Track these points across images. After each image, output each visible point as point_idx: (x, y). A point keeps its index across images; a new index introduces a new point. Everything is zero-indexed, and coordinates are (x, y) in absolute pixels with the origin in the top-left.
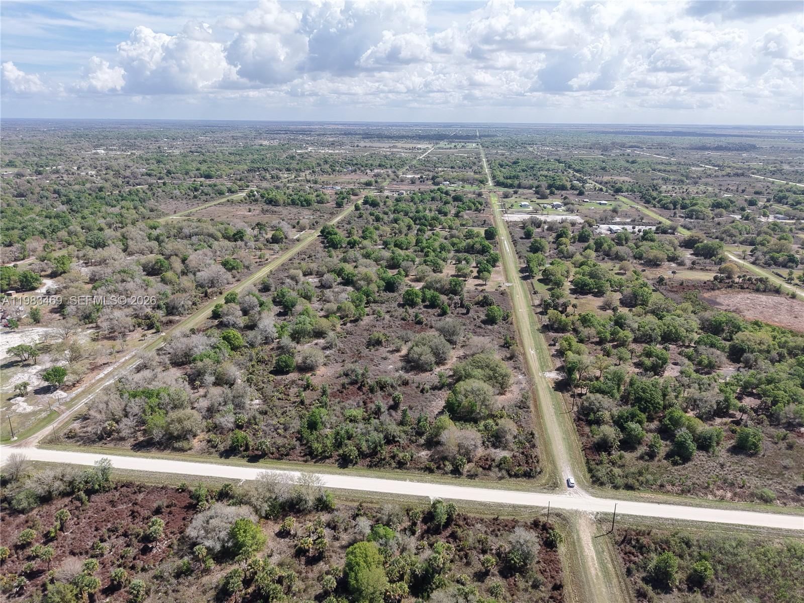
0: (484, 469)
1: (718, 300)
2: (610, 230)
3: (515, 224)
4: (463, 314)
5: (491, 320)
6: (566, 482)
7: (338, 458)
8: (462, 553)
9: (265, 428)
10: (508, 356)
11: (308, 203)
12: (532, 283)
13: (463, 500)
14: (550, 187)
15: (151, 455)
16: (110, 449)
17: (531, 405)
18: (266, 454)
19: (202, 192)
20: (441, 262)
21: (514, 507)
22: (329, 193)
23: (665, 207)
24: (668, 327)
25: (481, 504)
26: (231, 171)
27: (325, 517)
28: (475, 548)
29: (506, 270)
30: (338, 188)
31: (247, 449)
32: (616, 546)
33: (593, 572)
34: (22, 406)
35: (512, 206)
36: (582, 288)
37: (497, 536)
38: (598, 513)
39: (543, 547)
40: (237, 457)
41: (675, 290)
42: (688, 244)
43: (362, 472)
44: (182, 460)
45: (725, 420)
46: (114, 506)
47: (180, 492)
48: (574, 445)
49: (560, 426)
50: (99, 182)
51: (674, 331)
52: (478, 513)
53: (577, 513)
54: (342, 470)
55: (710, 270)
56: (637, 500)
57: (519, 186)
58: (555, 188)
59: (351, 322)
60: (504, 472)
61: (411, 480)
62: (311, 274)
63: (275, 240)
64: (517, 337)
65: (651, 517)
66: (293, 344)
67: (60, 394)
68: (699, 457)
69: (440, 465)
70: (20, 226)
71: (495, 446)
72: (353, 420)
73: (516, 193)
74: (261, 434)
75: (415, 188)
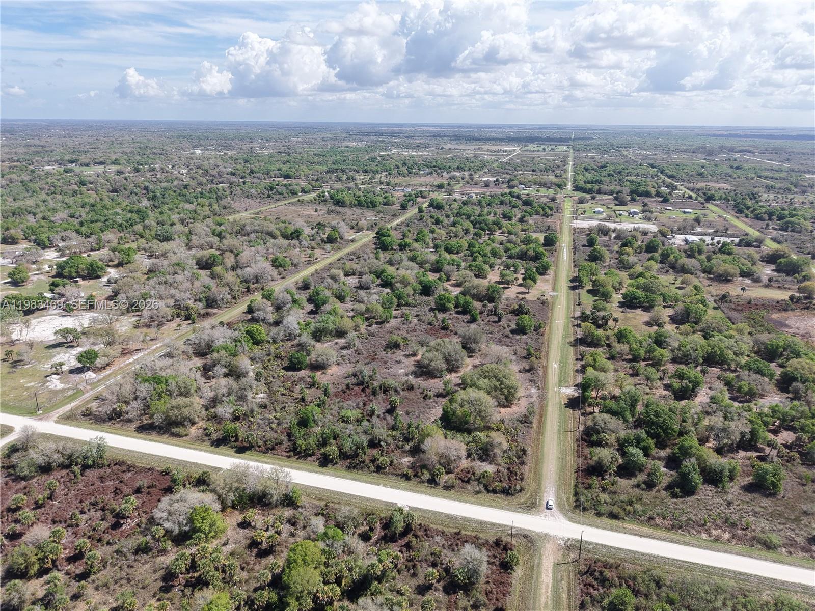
0: (463, 481)
1: (787, 322)
2: (686, 241)
3: (581, 231)
4: (494, 322)
5: (521, 330)
6: (545, 503)
7: (320, 456)
8: (411, 563)
9: (260, 421)
10: (527, 367)
11: (373, 205)
12: (579, 294)
13: (430, 511)
14: (632, 192)
15: (150, 437)
16: (116, 429)
17: (535, 421)
18: (253, 447)
19: (277, 191)
20: (486, 267)
21: (481, 523)
22: (398, 195)
23: (758, 218)
24: (713, 349)
25: (448, 516)
26: (310, 172)
27: (288, 513)
28: (426, 560)
29: (555, 279)
30: (409, 190)
31: (237, 440)
32: (578, 576)
33: (543, 599)
34: (56, 383)
35: (585, 212)
36: (631, 301)
37: (453, 550)
38: (569, 539)
39: (498, 568)
40: (226, 447)
41: (739, 308)
42: (771, 259)
43: (339, 473)
44: (176, 445)
45: (749, 454)
46: (102, 482)
47: (164, 475)
48: (568, 465)
49: (559, 444)
50: (186, 180)
51: (718, 352)
52: (442, 525)
53: (546, 537)
54: (321, 469)
55: (789, 289)
56: (617, 530)
57: (599, 192)
58: (638, 193)
59: (377, 323)
60: (481, 486)
61: (385, 486)
62: (354, 274)
63: (330, 240)
64: (543, 349)
65: (626, 550)
66: (312, 342)
67: (90, 375)
68: (706, 492)
69: (418, 473)
70: (103, 219)
71: (481, 459)
72: (345, 420)
73: (593, 198)
74: (255, 426)
75: (487, 191)
